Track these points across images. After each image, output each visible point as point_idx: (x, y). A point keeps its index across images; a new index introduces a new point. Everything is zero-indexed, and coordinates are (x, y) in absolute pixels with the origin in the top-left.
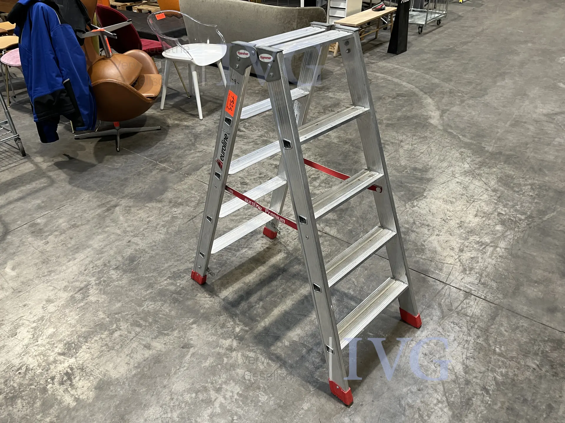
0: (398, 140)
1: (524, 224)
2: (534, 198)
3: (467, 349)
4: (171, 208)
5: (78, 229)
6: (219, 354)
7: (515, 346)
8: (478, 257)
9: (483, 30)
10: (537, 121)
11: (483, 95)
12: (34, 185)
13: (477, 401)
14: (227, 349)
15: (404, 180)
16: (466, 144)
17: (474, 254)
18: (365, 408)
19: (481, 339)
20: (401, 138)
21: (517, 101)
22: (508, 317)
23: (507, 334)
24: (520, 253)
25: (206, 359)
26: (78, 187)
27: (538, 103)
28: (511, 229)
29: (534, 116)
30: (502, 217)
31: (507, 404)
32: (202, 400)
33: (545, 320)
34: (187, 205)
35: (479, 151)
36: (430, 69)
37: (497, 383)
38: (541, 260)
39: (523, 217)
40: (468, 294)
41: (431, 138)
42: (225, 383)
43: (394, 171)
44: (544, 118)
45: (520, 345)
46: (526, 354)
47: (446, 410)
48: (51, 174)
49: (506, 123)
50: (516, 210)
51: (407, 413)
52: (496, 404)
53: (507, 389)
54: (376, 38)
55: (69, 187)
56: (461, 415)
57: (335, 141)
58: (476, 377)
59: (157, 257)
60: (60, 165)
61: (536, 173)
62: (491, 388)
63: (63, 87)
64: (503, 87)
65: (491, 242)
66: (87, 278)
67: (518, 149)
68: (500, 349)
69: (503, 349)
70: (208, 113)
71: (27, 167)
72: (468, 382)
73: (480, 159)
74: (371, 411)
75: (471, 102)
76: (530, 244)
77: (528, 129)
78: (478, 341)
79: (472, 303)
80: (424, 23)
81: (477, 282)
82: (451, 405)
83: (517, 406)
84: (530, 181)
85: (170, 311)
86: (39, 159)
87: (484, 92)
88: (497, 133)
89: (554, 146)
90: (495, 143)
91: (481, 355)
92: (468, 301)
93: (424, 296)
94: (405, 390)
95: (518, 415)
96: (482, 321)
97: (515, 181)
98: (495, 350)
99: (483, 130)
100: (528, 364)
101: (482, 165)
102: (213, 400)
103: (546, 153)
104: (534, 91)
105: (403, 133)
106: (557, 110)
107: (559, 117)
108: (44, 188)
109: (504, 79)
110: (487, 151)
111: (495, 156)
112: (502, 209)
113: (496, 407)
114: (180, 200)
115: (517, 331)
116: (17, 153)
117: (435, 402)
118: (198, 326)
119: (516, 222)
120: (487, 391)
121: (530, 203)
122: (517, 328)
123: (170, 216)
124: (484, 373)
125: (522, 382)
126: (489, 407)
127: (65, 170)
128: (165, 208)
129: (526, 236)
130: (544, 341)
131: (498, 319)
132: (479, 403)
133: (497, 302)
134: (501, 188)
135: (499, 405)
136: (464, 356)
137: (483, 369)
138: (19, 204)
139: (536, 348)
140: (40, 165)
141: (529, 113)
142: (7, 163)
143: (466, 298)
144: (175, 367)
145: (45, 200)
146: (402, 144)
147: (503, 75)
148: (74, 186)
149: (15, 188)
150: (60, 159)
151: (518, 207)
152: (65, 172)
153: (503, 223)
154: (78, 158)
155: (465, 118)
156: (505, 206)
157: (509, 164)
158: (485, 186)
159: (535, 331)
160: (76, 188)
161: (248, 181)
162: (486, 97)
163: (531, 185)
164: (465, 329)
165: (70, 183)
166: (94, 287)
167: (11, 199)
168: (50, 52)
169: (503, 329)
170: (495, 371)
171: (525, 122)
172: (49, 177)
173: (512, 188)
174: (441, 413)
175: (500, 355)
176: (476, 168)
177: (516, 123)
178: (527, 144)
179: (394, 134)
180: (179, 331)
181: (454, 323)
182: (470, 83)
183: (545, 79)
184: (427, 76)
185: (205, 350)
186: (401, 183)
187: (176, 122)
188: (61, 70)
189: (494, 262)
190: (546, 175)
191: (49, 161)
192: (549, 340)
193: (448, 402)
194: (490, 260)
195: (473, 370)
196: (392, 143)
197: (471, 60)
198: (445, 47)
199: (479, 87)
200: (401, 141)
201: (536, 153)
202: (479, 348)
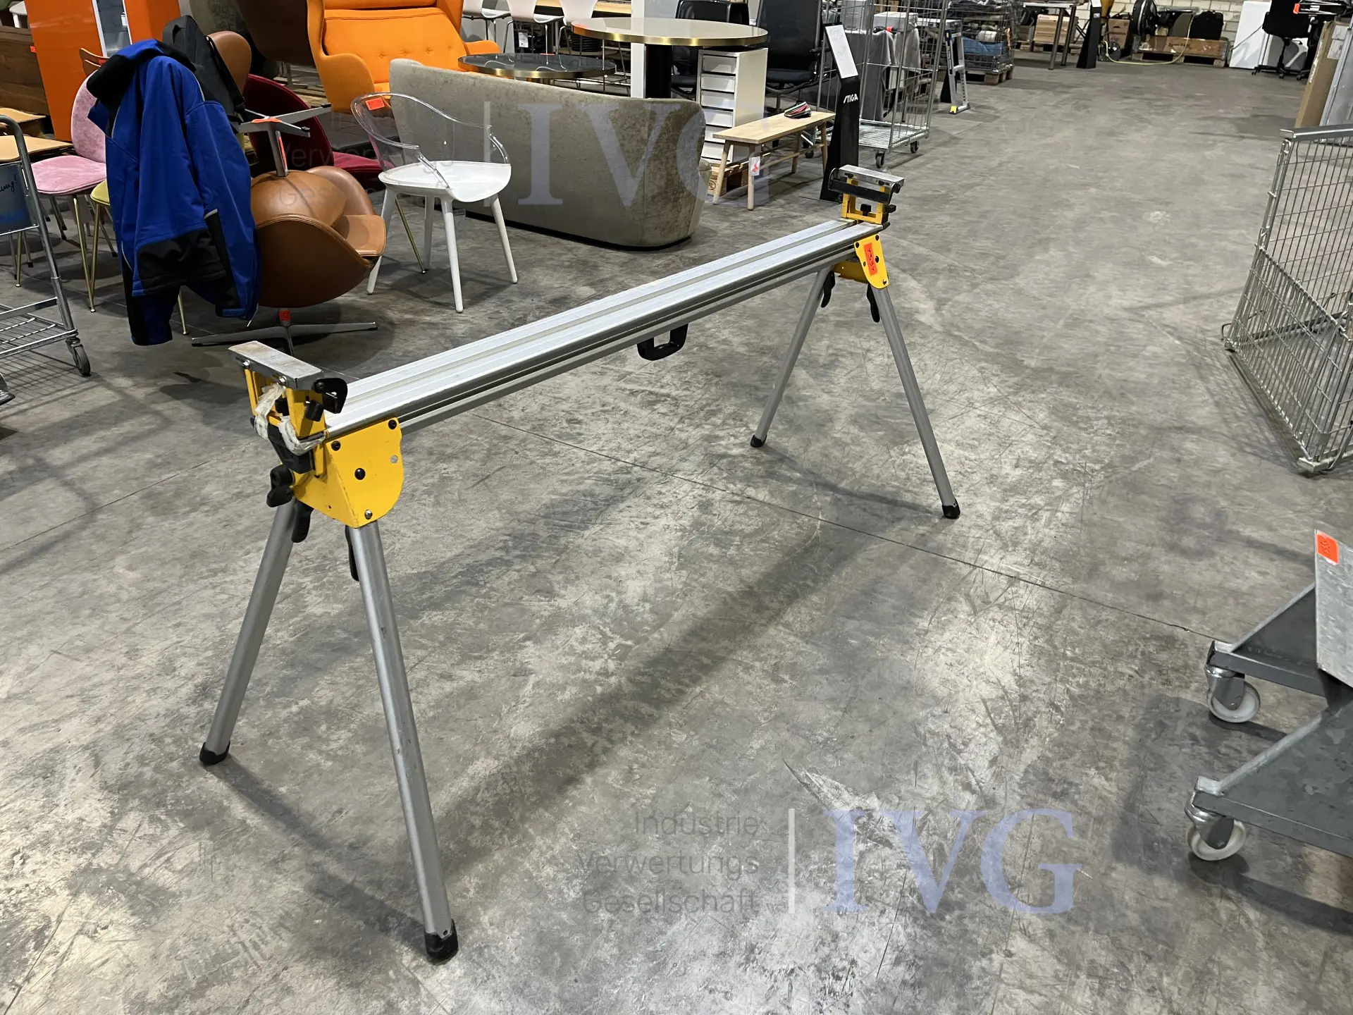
0: (861, 348)
1: (1100, 477)
2: (1114, 439)
3: (1020, 654)
4: (434, 463)
5: (249, 500)
6: (584, 681)
7: (1097, 646)
8: (1025, 527)
9: (1000, 164)
10: (1112, 320)
11: (1012, 276)
12: (126, 427)
13: (1041, 722)
14: (599, 674)
15: (880, 413)
16: (987, 354)
17: (1018, 522)
18: (858, 741)
19: (1041, 640)
20: (866, 345)
21: (1074, 286)
22: (1081, 608)
23: (1082, 631)
24: (1095, 518)
25: (563, 688)
26: (228, 429)
27: (1113, 290)
28: (1078, 485)
29: (1107, 311)
30: (1062, 467)
31: (1090, 723)
32: (570, 746)
33: (1144, 610)
34: (467, 458)
35: (1014, 366)
36: (908, 230)
37: (1072, 697)
38: (1131, 528)
39: (1097, 467)
40: (1014, 579)
41: (923, 345)
42: (606, 720)
43: (860, 399)
44: (1125, 315)
45: (1105, 646)
46: (1116, 657)
47: (993, 735)
48: (159, 407)
49: (1056, 323)
50: (1084, 457)
51: (930, 742)
52: (1072, 724)
53: (1089, 704)
54: (793, 172)
55: (207, 430)
56: (1018, 741)
57: (742, 350)
58: (1036, 691)
59: (427, 542)
60: (173, 393)
61: (1114, 399)
62: (1064, 703)
63: (204, 226)
64: (1047, 263)
65: (1047, 504)
66: (294, 578)
67: (1080, 363)
68: (1073, 652)
69: (1077, 651)
70: (472, 299)
71: (98, 396)
72: (1024, 698)
73: (1015, 379)
74: (870, 744)
75: (989, 287)
76: (1111, 506)
77: (1097, 332)
78: (1036, 643)
79: (1022, 592)
80: (886, 146)
81: (1026, 562)
82: (999, 729)
83: (1107, 726)
84: (1105, 413)
85: (477, 623)
86: (123, 382)
87: (1012, 271)
88: (1043, 337)
89: (1146, 358)
90: (1040, 354)
91: (1042, 662)
92: (1014, 589)
93: (939, 585)
94: (922, 713)
95: (1110, 737)
96: (1041, 615)
97: (1080, 413)
98: (1064, 654)
99: (1017, 333)
100: (1120, 670)
101: (1019, 388)
102: (589, 744)
103: (1131, 369)
104: (1104, 271)
105: (869, 338)
106: (1149, 301)
107: (1151, 312)
108: (150, 433)
109: (1047, 250)
110: (1027, 367)
111: (1043, 375)
112: (1059, 455)
113: (1073, 728)
114: (449, 451)
115: (1099, 627)
116: (69, 370)
117: (974, 725)
118: (535, 643)
119: (1085, 474)
120: (1057, 708)
121: (1107, 445)
122: (1099, 622)
123: (437, 477)
124: (1050, 683)
125: (1113, 694)
126: (1062, 728)
127: (188, 401)
128: (423, 463)
129: (1104, 495)
130: (1145, 638)
131: (1065, 612)
132: (1045, 723)
133: (1063, 588)
134: (1056, 424)
135: (1078, 724)
136: (1016, 665)
137: (1048, 680)
138: (105, 460)
139: (1131, 648)
140: (127, 392)
141: (1096, 306)
142: (51, 390)
143: (1011, 585)
144: (507, 703)
145: (162, 452)
146: (870, 355)
147: (1044, 243)
148: (218, 428)
149: (88, 433)
150: (170, 382)
151: (1087, 452)
152: (190, 405)
153: (1064, 476)
154: (209, 379)
155: (983, 313)
156: (1064, 451)
157: (1068, 386)
158: (1028, 422)
159: (1128, 626)
160: (221, 432)
161: (581, 418)
162: (1017, 280)
163: (1108, 418)
164: (1012, 627)
165: (207, 424)
166: (314, 592)
167: (85, 451)
168: (183, 154)
169: (1075, 625)
170: (1068, 682)
171: (1091, 321)
172: (157, 413)
173: (1075, 424)
174: (984, 740)
175: (1072, 660)
176: (1010, 394)
177: (1075, 322)
178: (1096, 356)
179: (852, 339)
180: (502, 652)
181: (994, 620)
182: (984, 255)
183: (1124, 250)
184: (905, 243)
185: (559, 677)
186: (877, 417)
187: (408, 316)
188: (201, 191)
189: (1053, 533)
190: (1132, 403)
191: (148, 386)
192: (1152, 637)
193: (995, 726)
194: (1047, 531)
195: (1032, 681)
196: (851, 354)
197: (983, 215)
198: (930, 193)
199: (1002, 263)
200: (868, 350)
201: (1112, 369)
202: (1037, 652)
